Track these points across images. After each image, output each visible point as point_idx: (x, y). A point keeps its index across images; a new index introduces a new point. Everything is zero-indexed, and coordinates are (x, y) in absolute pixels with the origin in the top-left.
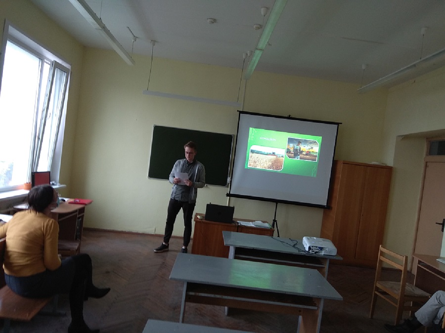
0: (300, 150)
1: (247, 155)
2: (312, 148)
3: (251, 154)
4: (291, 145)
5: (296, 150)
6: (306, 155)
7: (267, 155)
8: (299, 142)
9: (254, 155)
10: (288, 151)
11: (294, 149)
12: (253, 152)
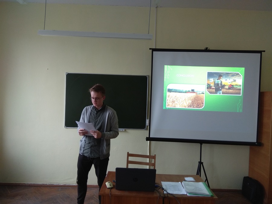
0: (221, 84)
1: (164, 95)
2: (235, 81)
3: (168, 94)
4: (212, 80)
5: (217, 85)
6: (229, 88)
7: (186, 92)
8: (220, 75)
9: (172, 94)
10: (209, 87)
11: (215, 84)
12: (170, 91)
